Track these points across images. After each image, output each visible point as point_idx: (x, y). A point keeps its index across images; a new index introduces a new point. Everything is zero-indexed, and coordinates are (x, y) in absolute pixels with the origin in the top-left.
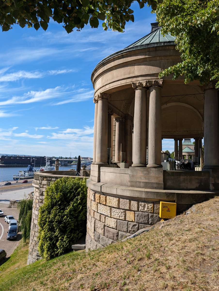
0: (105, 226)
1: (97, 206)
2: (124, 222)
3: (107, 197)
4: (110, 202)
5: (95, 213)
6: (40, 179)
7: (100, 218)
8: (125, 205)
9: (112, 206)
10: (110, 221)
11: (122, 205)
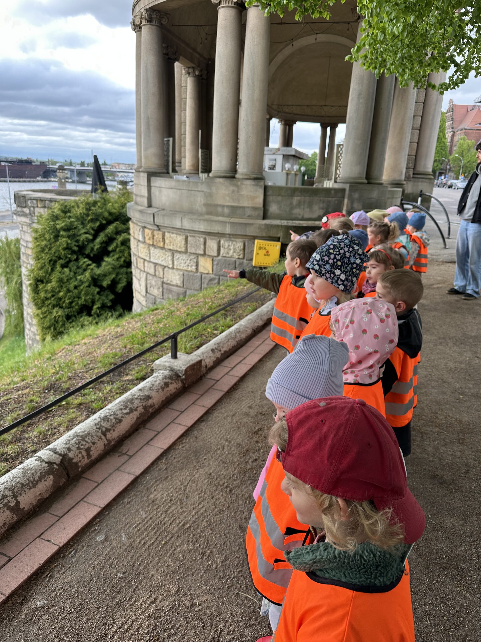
0: (163, 283)
1: (149, 250)
2: (196, 274)
3: (166, 234)
4: (171, 242)
5: (146, 262)
6: (30, 205)
7: (155, 271)
8: (197, 247)
9: (175, 249)
10: (172, 275)
11: (191, 246)
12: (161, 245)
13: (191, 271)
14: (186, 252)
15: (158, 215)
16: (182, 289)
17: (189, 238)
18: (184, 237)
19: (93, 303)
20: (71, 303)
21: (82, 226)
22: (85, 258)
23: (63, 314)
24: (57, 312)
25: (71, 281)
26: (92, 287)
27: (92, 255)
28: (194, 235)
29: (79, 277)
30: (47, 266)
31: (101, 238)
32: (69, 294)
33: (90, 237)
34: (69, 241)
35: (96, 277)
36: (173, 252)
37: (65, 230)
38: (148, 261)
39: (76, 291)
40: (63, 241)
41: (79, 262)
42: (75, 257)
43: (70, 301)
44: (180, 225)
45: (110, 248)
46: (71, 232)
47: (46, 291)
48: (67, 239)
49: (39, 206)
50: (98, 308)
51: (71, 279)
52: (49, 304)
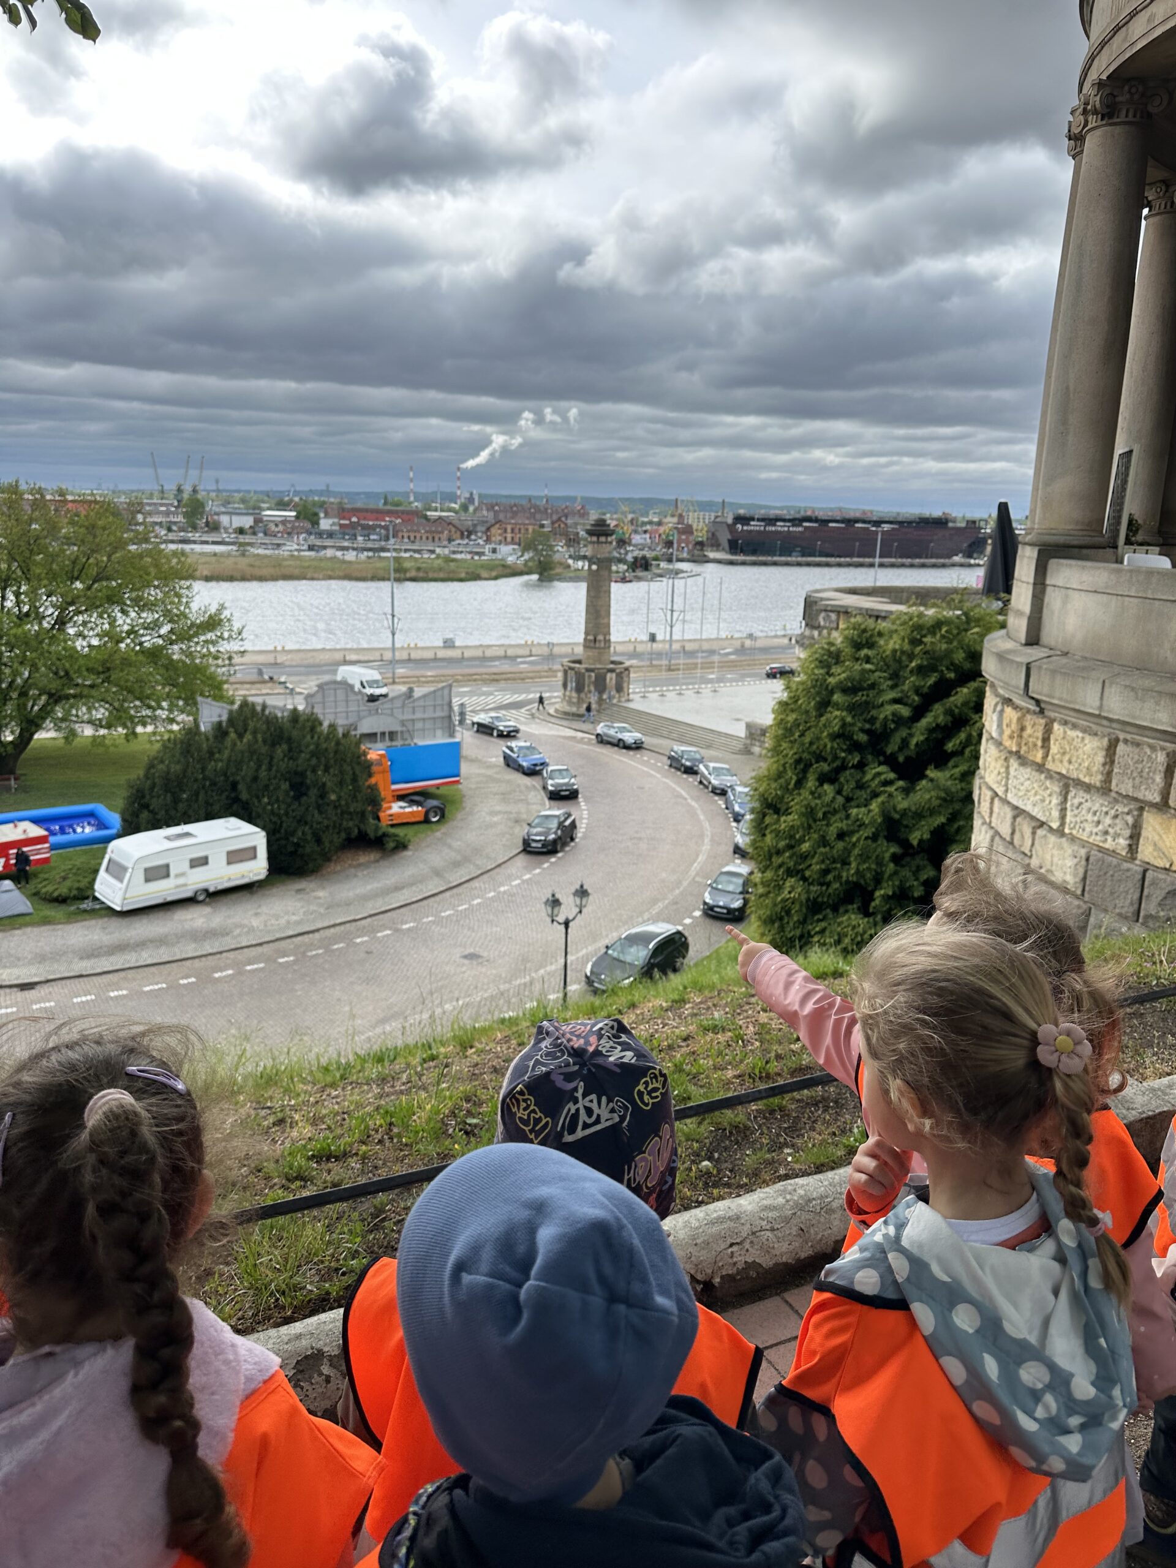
0: (1028, 870)
1: (1007, 768)
2: (1126, 865)
3: (1056, 726)
4: (1064, 753)
5: (996, 800)
6: (822, 623)
7: (1013, 833)
8: (1144, 778)
9: (1074, 775)
10: (1055, 852)
11: (1124, 774)
12: (1038, 756)
13: (1113, 853)
14: (1105, 789)
15: (1040, 668)
16: (1076, 902)
17: (1121, 748)
18: (1105, 741)
19: (878, 880)
20: (826, 872)
21: (890, 683)
22: (880, 764)
23: (804, 897)
24: (793, 888)
25: (833, 819)
26: (882, 841)
27: (901, 759)
28: (1138, 738)
29: (854, 811)
30: (790, 773)
31: (936, 715)
32: (822, 850)
33: (905, 712)
34: (849, 719)
35: (897, 816)
36: (1067, 784)
37: (845, 691)
38: (1001, 799)
39: (840, 845)
40: (835, 717)
41: (864, 773)
42: (856, 759)
43: (823, 866)
44: (1098, 703)
45: (950, 746)
46: (859, 698)
47: (777, 833)
48: (844, 714)
49: (841, 626)
50: (886, 898)
51: (835, 812)
52: (780, 866)
